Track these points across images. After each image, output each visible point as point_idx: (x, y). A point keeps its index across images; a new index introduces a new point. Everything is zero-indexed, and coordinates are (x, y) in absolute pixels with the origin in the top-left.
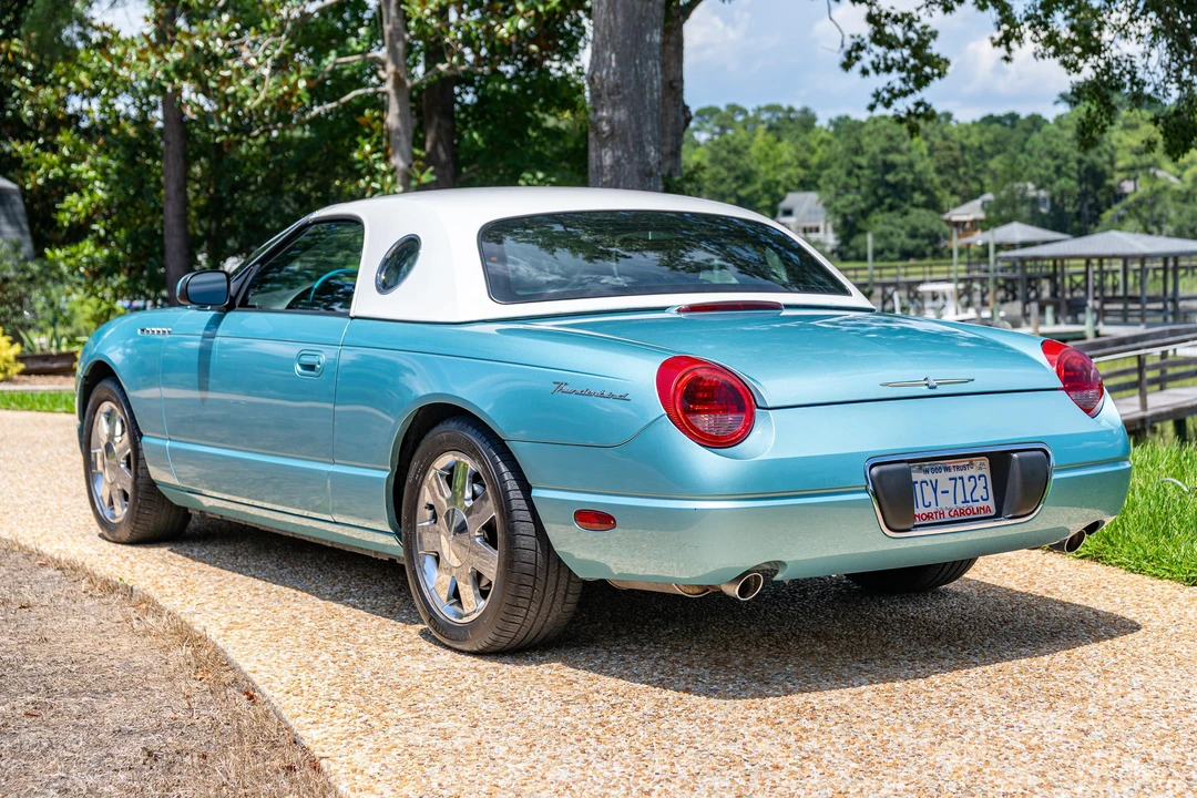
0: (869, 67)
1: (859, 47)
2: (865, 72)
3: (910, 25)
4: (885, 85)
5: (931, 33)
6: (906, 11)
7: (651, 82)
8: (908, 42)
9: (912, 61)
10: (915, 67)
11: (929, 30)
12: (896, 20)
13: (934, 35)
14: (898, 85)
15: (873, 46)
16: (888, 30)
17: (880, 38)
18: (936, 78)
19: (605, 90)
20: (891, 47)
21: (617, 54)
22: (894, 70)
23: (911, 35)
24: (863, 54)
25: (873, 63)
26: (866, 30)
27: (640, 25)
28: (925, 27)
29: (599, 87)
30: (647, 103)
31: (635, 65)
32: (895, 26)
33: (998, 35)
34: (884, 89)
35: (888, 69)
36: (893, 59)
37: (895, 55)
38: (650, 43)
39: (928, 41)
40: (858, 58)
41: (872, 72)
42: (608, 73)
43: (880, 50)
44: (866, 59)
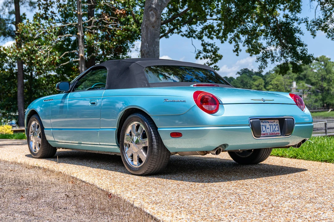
0: (202, 57)
1: (200, 53)
2: (201, 59)
3: (212, 47)
4: (206, 62)
5: (217, 49)
6: (211, 43)
7: (157, 51)
8: (212, 51)
9: (213, 56)
10: (214, 58)
11: (217, 48)
12: (209, 45)
13: (219, 49)
14: (210, 62)
15: (203, 52)
16: (207, 48)
17: (205, 50)
18: (219, 60)
19: (145, 53)
20: (208, 52)
21: (148, 44)
22: (209, 58)
23: (213, 49)
24: (201, 54)
25: (203, 56)
26: (201, 48)
27: (154, 37)
28: (216, 47)
29: (143, 52)
30: (156, 57)
31: (153, 47)
32: (209, 47)
33: (235, 49)
34: (207, 63)
35: (207, 58)
36: (208, 55)
37: (209, 54)
38: (157, 41)
39: (217, 50)
40: (199, 55)
41: (203, 59)
42: (146, 49)
43: (205, 53)
44: (202, 55)
